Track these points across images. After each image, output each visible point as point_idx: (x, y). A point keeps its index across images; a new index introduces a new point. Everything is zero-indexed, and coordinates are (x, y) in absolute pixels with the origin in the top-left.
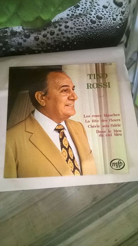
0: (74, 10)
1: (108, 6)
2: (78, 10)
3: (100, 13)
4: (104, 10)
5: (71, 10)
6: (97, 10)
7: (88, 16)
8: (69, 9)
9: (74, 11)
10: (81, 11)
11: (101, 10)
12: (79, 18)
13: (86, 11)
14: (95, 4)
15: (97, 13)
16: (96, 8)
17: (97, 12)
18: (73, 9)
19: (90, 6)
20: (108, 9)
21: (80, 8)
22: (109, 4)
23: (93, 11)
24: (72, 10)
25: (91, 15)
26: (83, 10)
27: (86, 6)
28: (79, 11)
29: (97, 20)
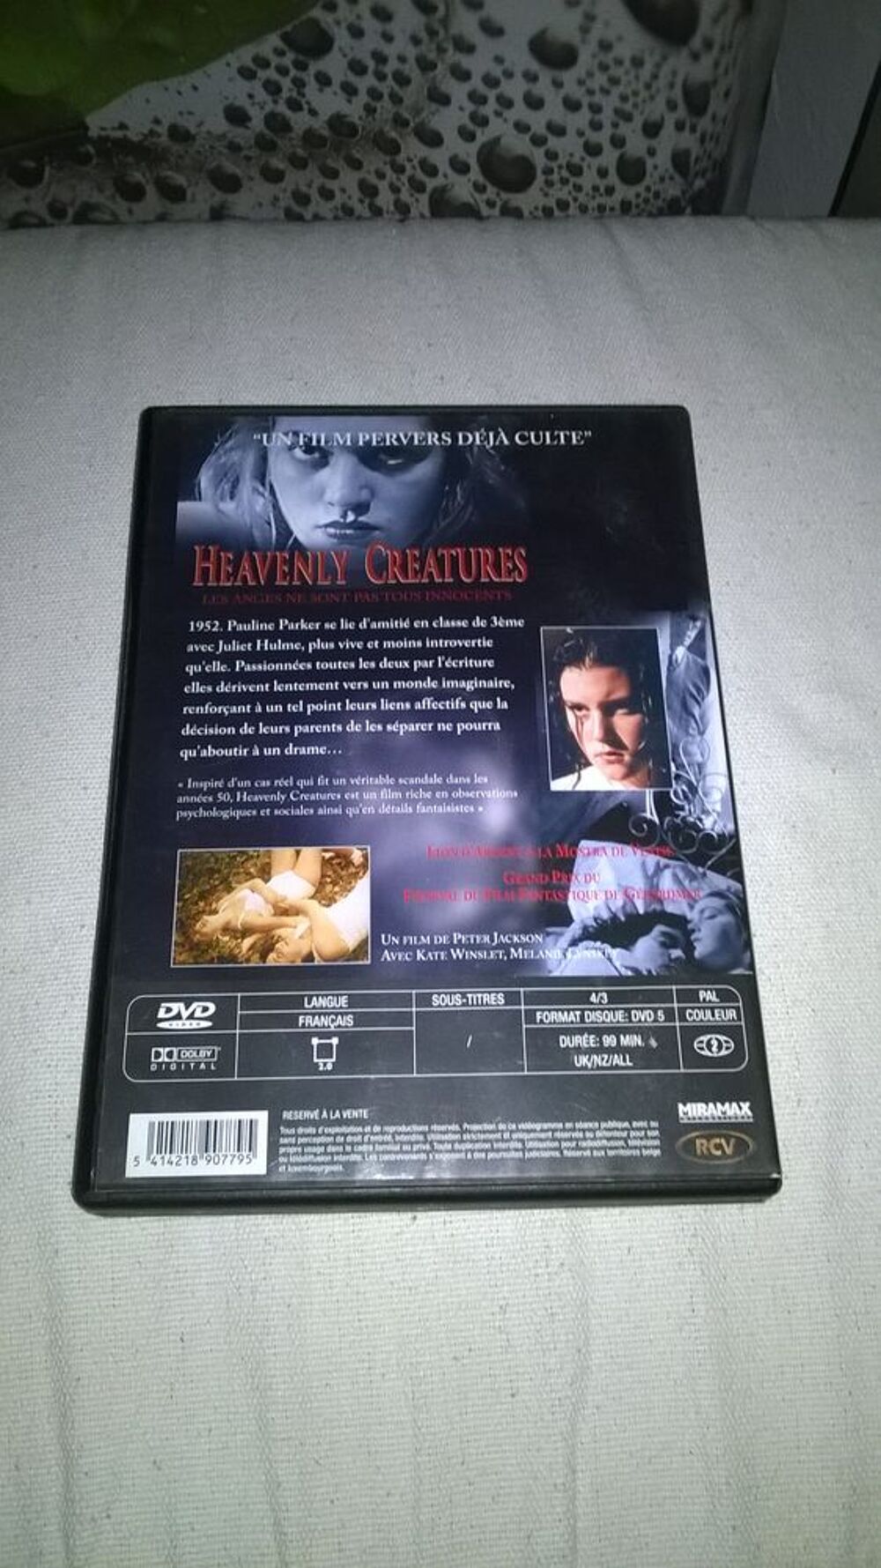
0: (283, 71)
1: (574, 37)
2: (324, 80)
3: (512, 115)
4: (543, 88)
5: (263, 74)
6: (482, 89)
7: (413, 149)
8: (245, 55)
9: (286, 83)
10: (350, 90)
11: (515, 89)
12: (330, 163)
13: (396, 99)
14: (466, 23)
15: (484, 122)
16: (478, 64)
17: (488, 109)
18: (275, 60)
19: (423, 48)
20: (579, 70)
21: (334, 65)
22: (590, 17)
23: (445, 100)
24: (271, 74)
25: (435, 140)
26: (365, 83)
27: (388, 38)
28: (328, 90)
29: (491, 191)
